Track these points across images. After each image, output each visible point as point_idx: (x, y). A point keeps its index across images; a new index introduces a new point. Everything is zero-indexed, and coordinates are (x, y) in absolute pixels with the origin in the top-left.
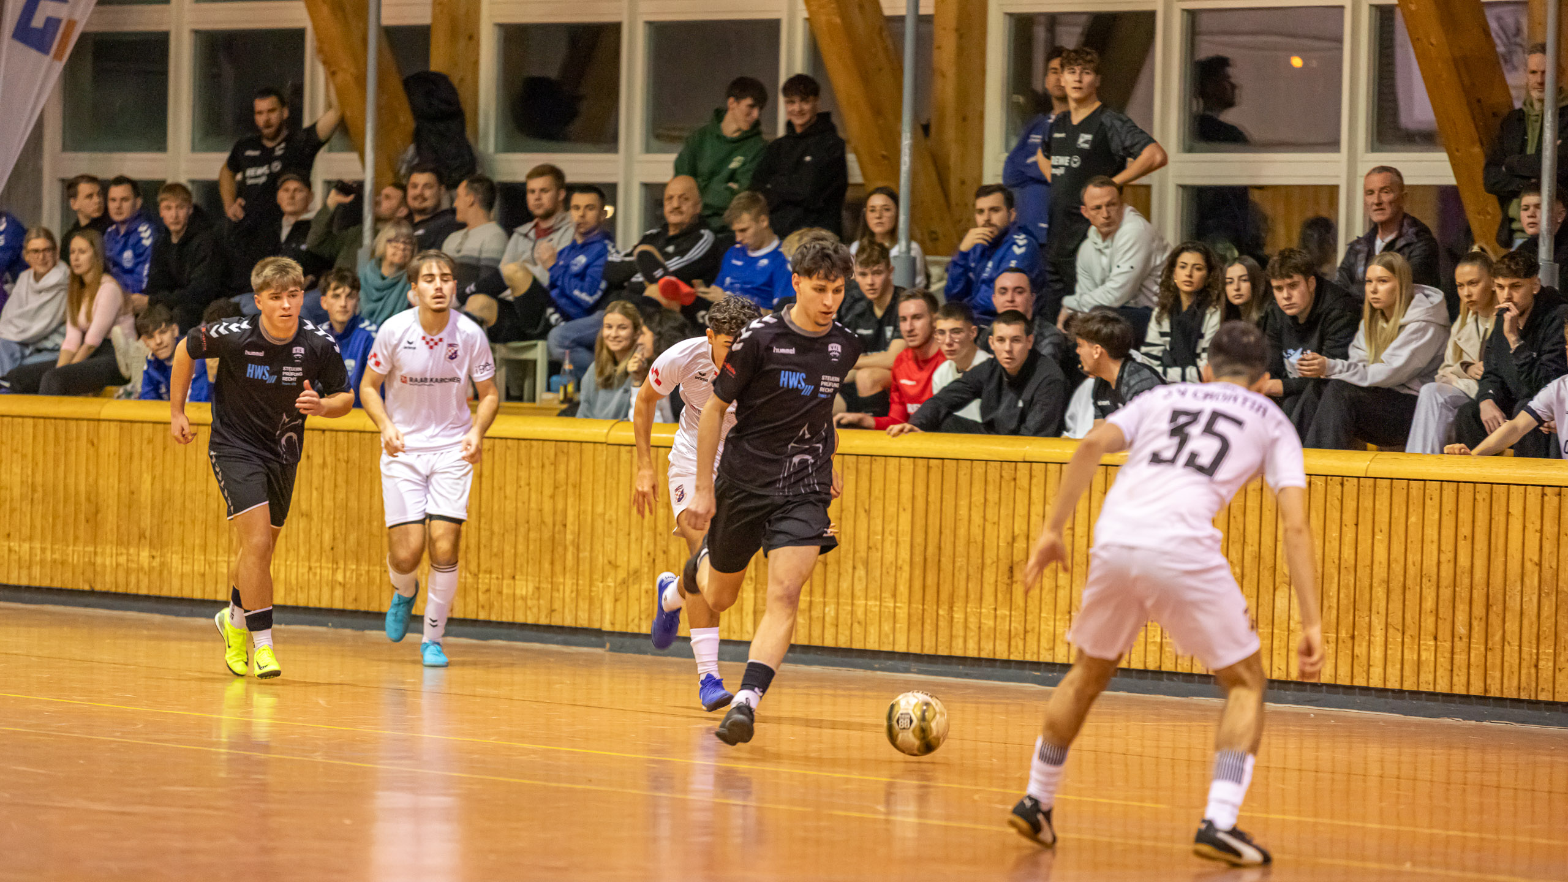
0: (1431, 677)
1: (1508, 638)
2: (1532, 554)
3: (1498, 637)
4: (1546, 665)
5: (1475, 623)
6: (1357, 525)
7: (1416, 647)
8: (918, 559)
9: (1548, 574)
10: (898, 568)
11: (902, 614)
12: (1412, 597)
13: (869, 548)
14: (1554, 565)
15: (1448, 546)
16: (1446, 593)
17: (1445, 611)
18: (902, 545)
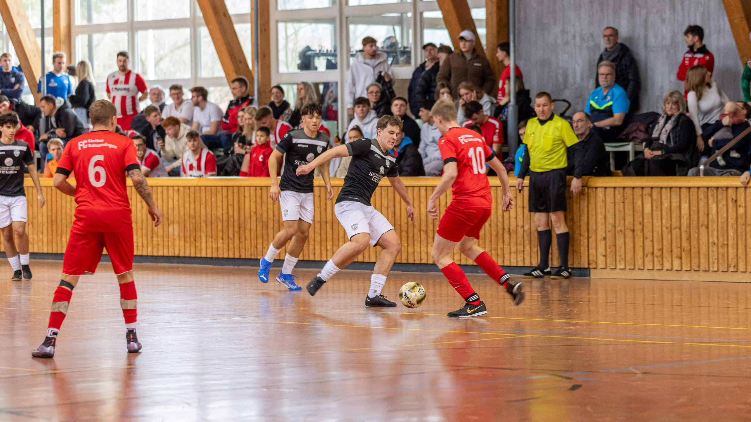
0: (222, 253)
1: (247, 237)
2: (253, 209)
3: (243, 238)
4: (260, 247)
5: (236, 234)
6: (195, 202)
7: (216, 243)
8: (50, 221)
9: (259, 216)
10: (43, 224)
11: (45, 240)
12: (214, 226)
13: (33, 218)
14: (261, 213)
15: (225, 208)
16: (225, 224)
17: (225, 230)
18: (44, 216)
